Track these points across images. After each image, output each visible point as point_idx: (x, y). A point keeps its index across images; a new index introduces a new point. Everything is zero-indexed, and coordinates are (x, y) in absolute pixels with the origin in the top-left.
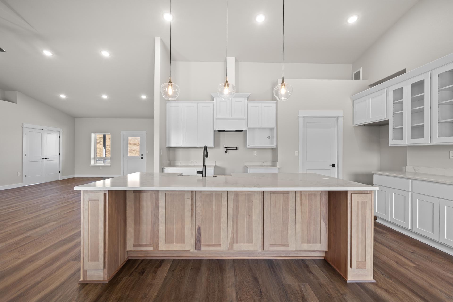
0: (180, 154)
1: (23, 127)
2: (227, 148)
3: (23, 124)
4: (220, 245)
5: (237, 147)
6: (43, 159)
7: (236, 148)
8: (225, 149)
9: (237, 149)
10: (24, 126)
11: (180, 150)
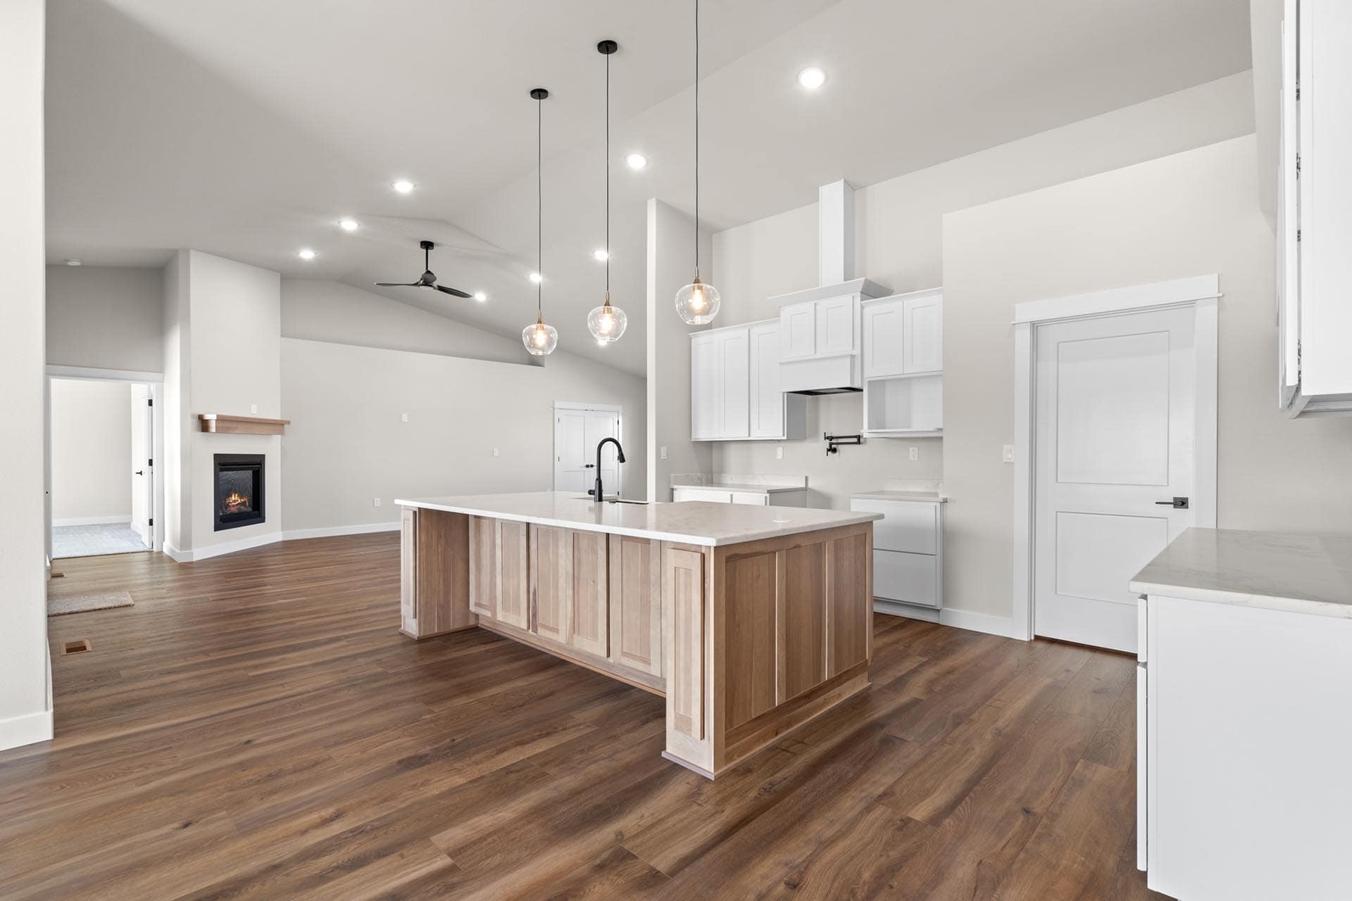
0: (733, 457)
1: (554, 409)
2: (834, 441)
3: (554, 402)
4: (556, 630)
5: (859, 437)
6: (587, 466)
7: (855, 440)
8: (828, 441)
9: (859, 442)
10: (556, 406)
11: (733, 446)
